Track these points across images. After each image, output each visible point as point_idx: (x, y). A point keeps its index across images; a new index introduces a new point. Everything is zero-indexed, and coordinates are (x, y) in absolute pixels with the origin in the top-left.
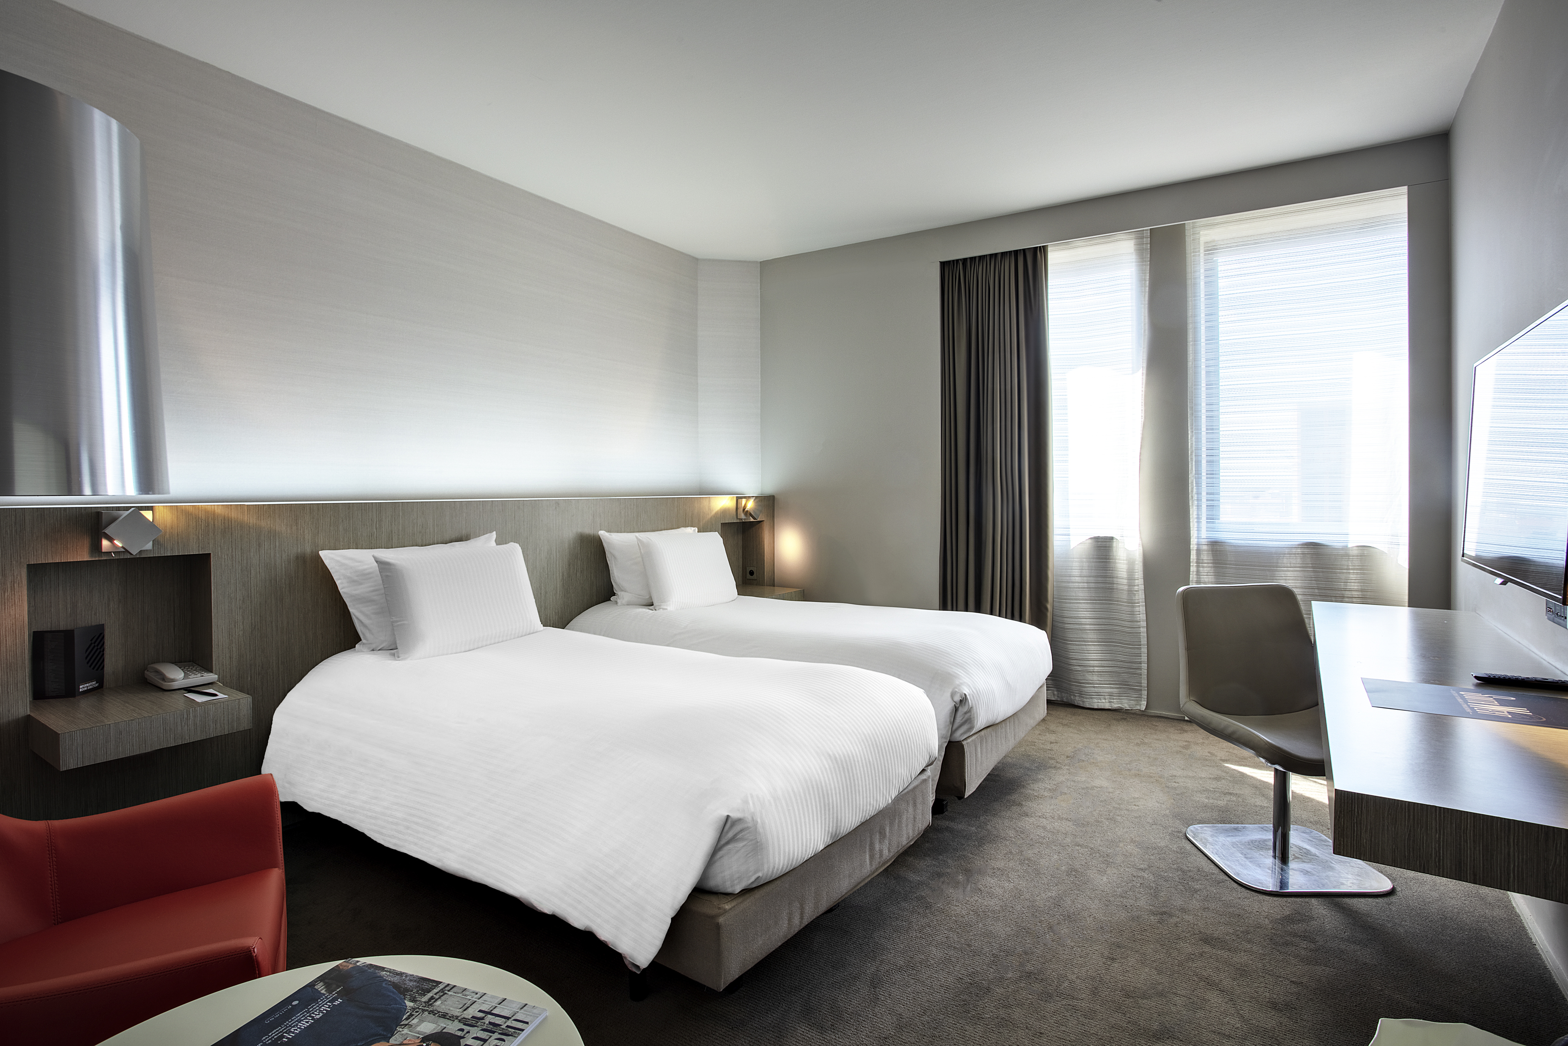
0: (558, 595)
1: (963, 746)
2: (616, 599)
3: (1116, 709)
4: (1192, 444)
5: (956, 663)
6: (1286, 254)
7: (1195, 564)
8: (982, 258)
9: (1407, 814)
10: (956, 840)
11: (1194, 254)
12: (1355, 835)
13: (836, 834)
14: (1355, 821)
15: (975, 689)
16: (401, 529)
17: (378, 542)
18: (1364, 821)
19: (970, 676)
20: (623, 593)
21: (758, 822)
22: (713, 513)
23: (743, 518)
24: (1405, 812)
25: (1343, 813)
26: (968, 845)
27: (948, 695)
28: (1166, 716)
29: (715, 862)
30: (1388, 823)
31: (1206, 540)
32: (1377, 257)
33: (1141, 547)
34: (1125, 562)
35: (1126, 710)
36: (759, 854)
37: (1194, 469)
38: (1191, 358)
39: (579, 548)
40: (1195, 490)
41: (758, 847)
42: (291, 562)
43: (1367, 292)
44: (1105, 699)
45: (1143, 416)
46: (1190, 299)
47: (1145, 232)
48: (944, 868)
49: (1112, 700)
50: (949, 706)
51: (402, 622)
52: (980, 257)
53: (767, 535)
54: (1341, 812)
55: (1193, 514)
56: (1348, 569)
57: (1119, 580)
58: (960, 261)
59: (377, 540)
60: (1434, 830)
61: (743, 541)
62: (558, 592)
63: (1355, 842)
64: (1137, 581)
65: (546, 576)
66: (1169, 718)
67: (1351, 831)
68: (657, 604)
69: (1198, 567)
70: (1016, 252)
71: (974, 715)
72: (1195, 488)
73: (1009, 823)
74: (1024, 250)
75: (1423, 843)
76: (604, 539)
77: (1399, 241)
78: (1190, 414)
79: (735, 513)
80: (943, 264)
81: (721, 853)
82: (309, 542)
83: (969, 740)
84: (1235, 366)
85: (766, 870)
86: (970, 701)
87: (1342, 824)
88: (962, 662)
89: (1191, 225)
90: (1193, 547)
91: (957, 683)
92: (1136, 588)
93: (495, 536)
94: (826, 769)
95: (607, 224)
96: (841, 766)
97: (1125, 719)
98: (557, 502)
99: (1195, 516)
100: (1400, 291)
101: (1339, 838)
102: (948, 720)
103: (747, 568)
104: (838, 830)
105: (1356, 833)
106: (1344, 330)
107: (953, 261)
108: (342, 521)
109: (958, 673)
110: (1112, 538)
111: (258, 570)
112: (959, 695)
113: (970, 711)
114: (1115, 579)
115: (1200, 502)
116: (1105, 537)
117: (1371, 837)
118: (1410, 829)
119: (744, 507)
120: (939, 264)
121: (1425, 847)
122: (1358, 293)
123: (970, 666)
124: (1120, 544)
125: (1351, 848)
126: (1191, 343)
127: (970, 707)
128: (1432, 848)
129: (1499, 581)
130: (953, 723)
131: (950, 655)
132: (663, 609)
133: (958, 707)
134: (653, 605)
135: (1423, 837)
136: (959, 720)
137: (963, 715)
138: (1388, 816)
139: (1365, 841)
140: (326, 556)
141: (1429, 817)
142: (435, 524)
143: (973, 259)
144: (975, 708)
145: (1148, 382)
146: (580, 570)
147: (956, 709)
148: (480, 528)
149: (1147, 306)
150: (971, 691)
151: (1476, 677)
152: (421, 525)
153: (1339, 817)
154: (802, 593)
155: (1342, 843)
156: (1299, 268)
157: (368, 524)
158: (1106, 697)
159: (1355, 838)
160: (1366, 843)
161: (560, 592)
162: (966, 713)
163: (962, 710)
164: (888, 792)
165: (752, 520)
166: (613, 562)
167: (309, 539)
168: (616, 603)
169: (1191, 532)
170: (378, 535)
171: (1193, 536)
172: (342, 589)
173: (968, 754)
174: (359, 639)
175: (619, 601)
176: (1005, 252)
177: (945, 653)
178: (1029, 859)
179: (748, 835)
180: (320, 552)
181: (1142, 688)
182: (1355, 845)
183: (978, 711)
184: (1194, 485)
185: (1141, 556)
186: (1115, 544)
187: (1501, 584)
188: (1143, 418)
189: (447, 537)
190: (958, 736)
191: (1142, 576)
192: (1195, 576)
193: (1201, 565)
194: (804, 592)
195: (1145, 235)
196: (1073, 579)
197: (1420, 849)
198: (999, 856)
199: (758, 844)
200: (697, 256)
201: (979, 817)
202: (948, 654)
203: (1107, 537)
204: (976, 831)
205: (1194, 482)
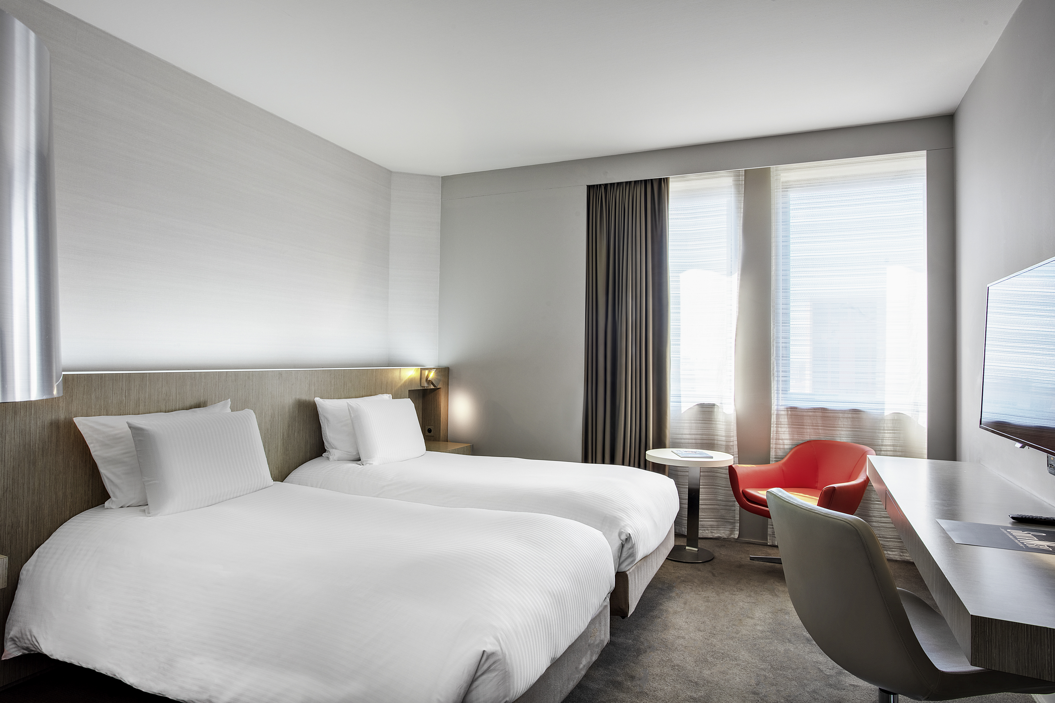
0: (279, 453)
1: (627, 575)
2: (327, 456)
3: (716, 538)
4: (774, 334)
5: (620, 509)
6: (842, 194)
7: (775, 425)
8: (619, 184)
9: (1026, 633)
10: (619, 652)
11: (777, 190)
12: (987, 650)
13: (554, 658)
14: (987, 640)
15: (636, 529)
16: (147, 397)
17: (127, 408)
18: (994, 640)
19: (631, 518)
20: (334, 450)
21: (506, 654)
22: (403, 382)
23: (426, 386)
24: (1025, 632)
25: (977, 633)
26: (629, 655)
27: (617, 534)
28: (753, 543)
29: (472, 691)
30: (1012, 641)
31: (783, 407)
32: (904, 201)
33: (735, 412)
34: (723, 423)
35: (724, 538)
36: (507, 681)
37: (775, 353)
38: (774, 269)
39: (297, 412)
40: (775, 369)
41: (506, 677)
42: (46, 428)
43: (897, 225)
44: (708, 530)
45: (738, 311)
46: (774, 224)
47: (741, 171)
48: (615, 676)
49: (713, 531)
50: (618, 543)
51: (153, 482)
52: (618, 183)
53: (443, 399)
54: (976, 633)
55: (774, 387)
56: (884, 430)
57: (719, 437)
58: (602, 185)
59: (125, 406)
60: (1046, 646)
61: (423, 404)
62: (279, 450)
63: (987, 655)
64: (732, 438)
65: (270, 436)
66: (756, 544)
67: (984, 647)
68: (364, 460)
69: (777, 427)
70: (646, 181)
71: (636, 550)
72: (775, 367)
73: (657, 635)
74: (652, 180)
75: (1039, 656)
76: (318, 404)
77: (919, 190)
78: (772, 311)
79: (419, 382)
80: (589, 187)
81: (476, 683)
82: (63, 409)
83: (631, 570)
84: (805, 276)
85: (511, 695)
86: (633, 539)
87: (977, 642)
88: (624, 507)
89: (775, 169)
90: (774, 411)
91: (623, 524)
92: (731, 443)
93: (230, 403)
94: (548, 604)
95: (322, 139)
96: (557, 600)
97: (724, 546)
98: (280, 373)
99: (775, 389)
100: (920, 226)
101: (975, 653)
102: (617, 555)
103: (426, 427)
104: (556, 655)
105: (988, 649)
106: (882, 252)
107: (597, 185)
108: (95, 390)
109: (622, 516)
110: (713, 405)
111: (13, 436)
112: (624, 534)
113: (633, 547)
114: (716, 437)
115: (779, 378)
116: (709, 404)
117: (1000, 652)
118: (1028, 646)
119: (427, 377)
120: (586, 187)
121: (1040, 660)
122: (891, 225)
123: (630, 510)
124: (720, 410)
125: (984, 661)
126: (774, 257)
127: (633, 543)
128: (1045, 660)
129: (1020, 445)
130: (620, 557)
131: (613, 501)
132: (370, 464)
133: (624, 544)
134: (360, 460)
135: (1039, 651)
136: (625, 554)
137: (627, 550)
138: (1011, 635)
139: (995, 655)
140: (81, 423)
141: (1042, 636)
142: (178, 393)
143: (612, 185)
144: (636, 544)
145: (742, 286)
146: (297, 430)
147: (623, 546)
148: (215, 395)
149: (741, 227)
150: (633, 531)
151: (1013, 518)
152: (165, 393)
153: (975, 637)
154: (472, 448)
155: (978, 657)
156: (851, 205)
157: (118, 392)
158: (709, 528)
159: (987, 653)
160: (996, 656)
161: (280, 450)
162: (630, 549)
163: (627, 546)
164: (586, 619)
165: (432, 387)
166: (326, 424)
167: (63, 407)
168: (328, 458)
169: (772, 401)
170: (127, 403)
171: (773, 404)
172: (94, 452)
173: (631, 581)
174: (107, 497)
175: (331, 457)
176: (637, 181)
177: (610, 500)
178: (678, 665)
179: (499, 666)
180: (74, 418)
181: (736, 521)
182: (987, 658)
183: (639, 547)
184: (775, 365)
185: (735, 419)
186: (716, 410)
187: (1020, 448)
188: (738, 313)
189: (188, 403)
190: (624, 568)
191: (736, 434)
192: (775, 434)
193: (779, 426)
194: (473, 447)
195: (741, 174)
196: (685, 436)
197: (1036, 661)
198: (655, 664)
199: (507, 673)
200: (392, 170)
201: (633, 631)
202: (612, 501)
203: (710, 404)
204: (633, 643)
205: (775, 363)
